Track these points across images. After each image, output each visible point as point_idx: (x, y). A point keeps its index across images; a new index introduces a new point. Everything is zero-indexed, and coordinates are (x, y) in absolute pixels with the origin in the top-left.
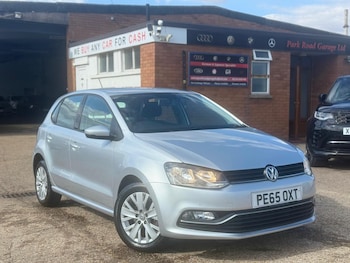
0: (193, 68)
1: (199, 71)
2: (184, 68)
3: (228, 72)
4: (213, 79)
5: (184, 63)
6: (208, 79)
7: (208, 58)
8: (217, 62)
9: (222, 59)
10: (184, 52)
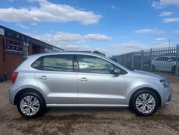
0: (7, 45)
1: (8, 47)
2: (4, 45)
3: (17, 49)
4: (13, 51)
5: (4, 43)
6: (11, 50)
7: (11, 42)
8: (14, 44)
9: (15, 43)
10: (3, 39)
